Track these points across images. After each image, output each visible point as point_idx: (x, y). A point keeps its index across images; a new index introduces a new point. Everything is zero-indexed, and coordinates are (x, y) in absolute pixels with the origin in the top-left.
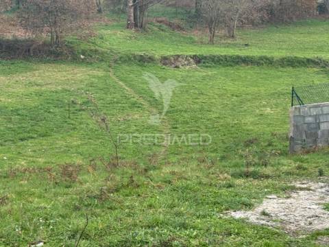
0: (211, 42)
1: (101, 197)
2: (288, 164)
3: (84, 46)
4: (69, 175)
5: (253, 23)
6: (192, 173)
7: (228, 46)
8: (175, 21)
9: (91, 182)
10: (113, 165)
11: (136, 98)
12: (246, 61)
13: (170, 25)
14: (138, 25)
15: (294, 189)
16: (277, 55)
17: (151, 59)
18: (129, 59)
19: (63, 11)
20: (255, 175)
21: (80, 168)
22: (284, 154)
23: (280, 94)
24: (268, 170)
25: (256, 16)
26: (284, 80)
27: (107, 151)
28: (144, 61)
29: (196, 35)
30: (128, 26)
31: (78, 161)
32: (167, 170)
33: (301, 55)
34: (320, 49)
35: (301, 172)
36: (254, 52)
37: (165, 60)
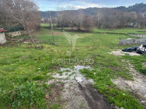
0: (109, 31)
1: (92, 50)
2: (117, 47)
3: (91, 31)
4: (88, 47)
5: (116, 28)
6: (104, 48)
7: (111, 31)
8: (104, 27)
9: (91, 48)
10: (94, 46)
11: (98, 38)
12: (114, 33)
13: (104, 28)
14: (99, 28)
15: (117, 50)
16: (118, 33)
17: (100, 33)
18: (97, 33)
19: (89, 26)
20: (112, 48)
21: (89, 46)
22: (117, 46)
23: (118, 38)
24: (114, 48)
25: (116, 27)
26: (119, 36)
27: (93, 44)
28: (99, 33)
29: (107, 29)
30: (98, 28)
31: (89, 45)
32: (100, 47)
33: (122, 33)
34: (125, 32)
35: (119, 48)
36: (115, 32)
37: (102, 33)
